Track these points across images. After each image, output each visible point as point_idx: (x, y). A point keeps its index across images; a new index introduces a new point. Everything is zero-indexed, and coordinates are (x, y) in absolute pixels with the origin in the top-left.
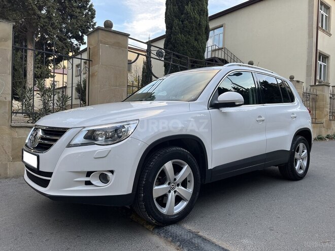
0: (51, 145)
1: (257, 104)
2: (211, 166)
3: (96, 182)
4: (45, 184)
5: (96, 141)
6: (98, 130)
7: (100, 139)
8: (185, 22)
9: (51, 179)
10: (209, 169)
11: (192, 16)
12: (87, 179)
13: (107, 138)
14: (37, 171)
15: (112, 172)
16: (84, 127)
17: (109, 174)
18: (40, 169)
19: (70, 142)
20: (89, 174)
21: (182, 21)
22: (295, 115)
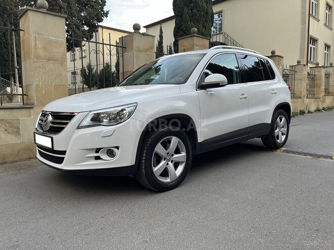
0: (63, 128)
1: (240, 83)
2: (200, 140)
3: (104, 156)
4: (60, 161)
5: (101, 122)
6: (103, 113)
7: (105, 120)
8: (194, 11)
9: (66, 156)
10: (199, 142)
11: (201, 5)
12: (97, 155)
13: (110, 120)
14: (52, 150)
15: (117, 148)
16: (91, 111)
17: (115, 150)
18: (55, 149)
19: (79, 124)
20: (98, 150)
21: (191, 10)
22: (275, 91)
